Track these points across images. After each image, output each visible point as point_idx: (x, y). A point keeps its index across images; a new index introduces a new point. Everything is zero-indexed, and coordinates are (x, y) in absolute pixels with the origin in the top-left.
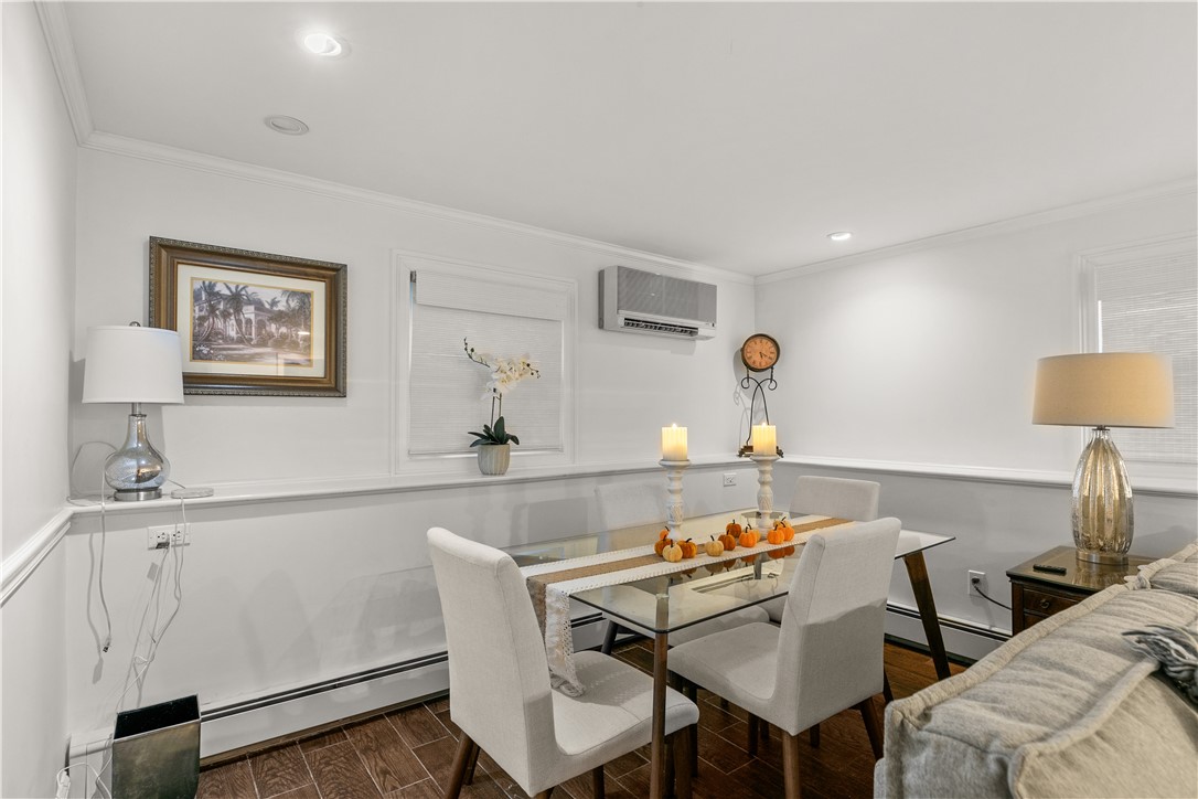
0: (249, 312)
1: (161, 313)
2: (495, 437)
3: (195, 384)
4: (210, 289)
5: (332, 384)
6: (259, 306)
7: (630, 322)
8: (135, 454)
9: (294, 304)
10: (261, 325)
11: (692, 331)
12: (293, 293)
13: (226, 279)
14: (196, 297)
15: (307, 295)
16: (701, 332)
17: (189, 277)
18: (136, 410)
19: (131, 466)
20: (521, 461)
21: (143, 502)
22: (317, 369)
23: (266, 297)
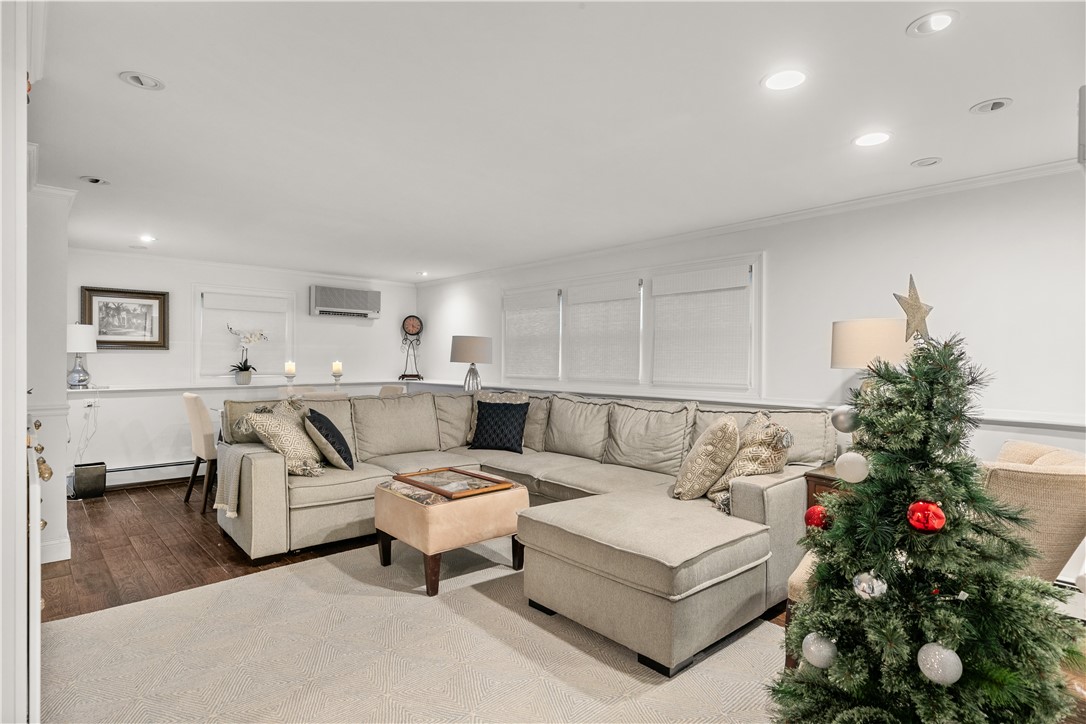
0: (124, 314)
1: (86, 318)
2: (244, 367)
3: (101, 344)
4: (106, 306)
5: (162, 344)
6: (128, 311)
7: (322, 312)
8: (78, 372)
9: (144, 310)
10: (129, 320)
11: (365, 315)
12: (144, 305)
13: (113, 301)
14: (100, 309)
15: (151, 306)
16: (369, 316)
17: (97, 301)
18: (78, 356)
19: (77, 377)
20: (256, 379)
21: (81, 389)
22: (156, 338)
23: (131, 308)
